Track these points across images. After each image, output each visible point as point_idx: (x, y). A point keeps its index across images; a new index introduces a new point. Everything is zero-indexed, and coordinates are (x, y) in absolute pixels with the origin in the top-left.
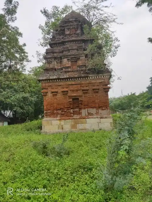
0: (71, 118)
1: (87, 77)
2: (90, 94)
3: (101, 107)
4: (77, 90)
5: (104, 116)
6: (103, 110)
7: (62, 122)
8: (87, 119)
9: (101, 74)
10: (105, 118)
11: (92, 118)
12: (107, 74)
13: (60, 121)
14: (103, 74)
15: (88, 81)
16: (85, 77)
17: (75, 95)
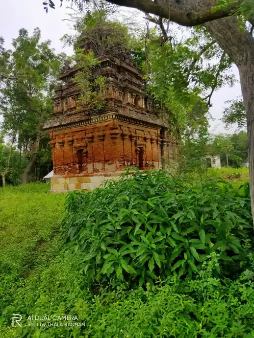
0: (77, 175)
1: (90, 120)
2: (96, 143)
3: (108, 161)
4: (82, 139)
5: (109, 173)
6: (109, 164)
7: (68, 181)
8: (91, 177)
9: (103, 114)
10: (109, 176)
11: (96, 175)
12: (110, 113)
13: (66, 180)
14: (106, 113)
15: (92, 125)
16: (88, 120)
17: (79, 145)
